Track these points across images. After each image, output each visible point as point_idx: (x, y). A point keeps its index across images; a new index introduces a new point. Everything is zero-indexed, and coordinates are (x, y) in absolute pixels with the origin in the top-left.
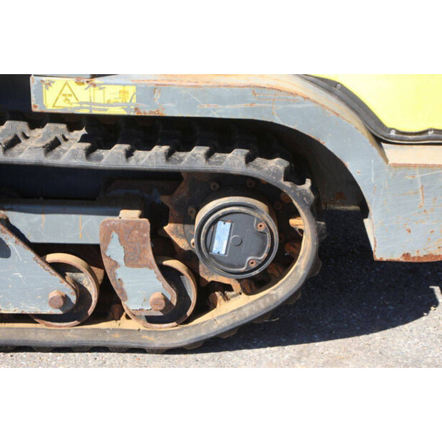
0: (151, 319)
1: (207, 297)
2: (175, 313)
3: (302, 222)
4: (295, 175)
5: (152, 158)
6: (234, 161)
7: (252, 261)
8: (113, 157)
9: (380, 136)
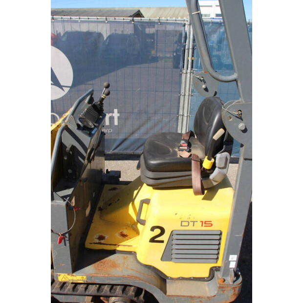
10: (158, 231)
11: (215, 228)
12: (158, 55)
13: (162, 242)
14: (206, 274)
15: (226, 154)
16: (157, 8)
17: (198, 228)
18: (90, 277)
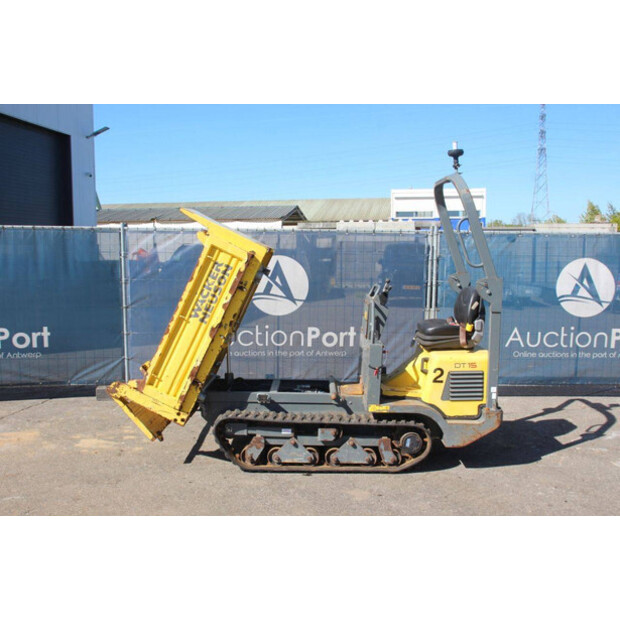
0: (390, 465)
1: (404, 459)
2: (396, 463)
3: (428, 440)
4: (426, 427)
5: (393, 423)
6: (412, 423)
7: (415, 449)
8: (384, 422)
9: (445, 417)
10: (439, 372)
11: (478, 369)
12: (344, 286)
13: (441, 382)
14: (475, 412)
15: (480, 320)
16: (327, 200)
17: (467, 369)
18: (392, 407)
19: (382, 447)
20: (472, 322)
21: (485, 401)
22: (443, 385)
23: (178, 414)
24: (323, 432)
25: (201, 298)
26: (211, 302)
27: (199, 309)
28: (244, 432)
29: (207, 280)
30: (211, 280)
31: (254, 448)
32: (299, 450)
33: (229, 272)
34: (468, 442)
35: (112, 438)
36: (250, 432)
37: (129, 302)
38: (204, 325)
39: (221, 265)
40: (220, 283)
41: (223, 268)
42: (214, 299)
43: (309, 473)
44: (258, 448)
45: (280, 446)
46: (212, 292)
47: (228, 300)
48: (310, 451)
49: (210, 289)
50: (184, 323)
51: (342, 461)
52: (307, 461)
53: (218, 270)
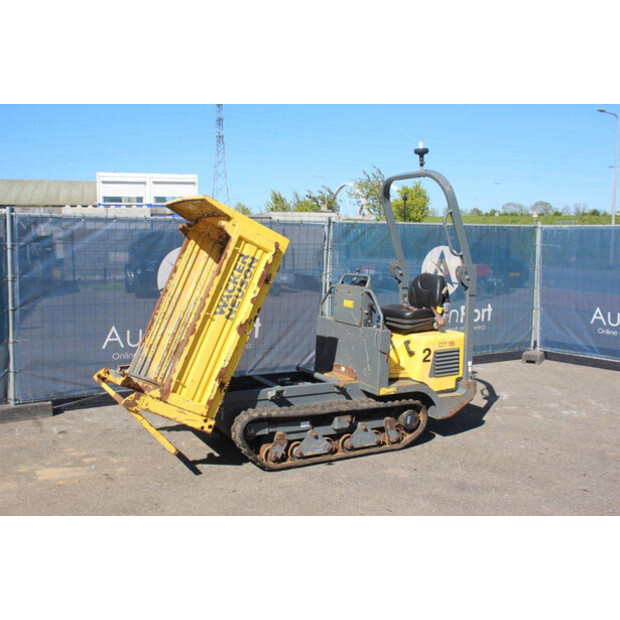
3: (421, 415)
9: (434, 392)
10: (427, 352)
11: (455, 347)
13: (429, 361)
14: (453, 386)
17: (447, 347)
18: (398, 388)
19: (388, 427)
20: (442, 306)
21: (461, 374)
22: (430, 363)
23: (205, 421)
24: (339, 420)
25: (226, 293)
26: (237, 297)
27: (225, 305)
28: (266, 431)
29: (232, 273)
30: (236, 273)
31: (278, 445)
32: (319, 441)
33: (254, 265)
34: (454, 412)
35: (69, 463)
36: (271, 430)
37: (18, 303)
38: (229, 322)
39: (247, 257)
40: (246, 277)
41: (249, 261)
42: (240, 294)
43: (330, 462)
44: (282, 445)
45: (301, 440)
46: (238, 286)
47: (257, 294)
48: (328, 440)
49: (236, 283)
50: (209, 320)
51: (356, 446)
52: (326, 451)
53: (244, 263)
